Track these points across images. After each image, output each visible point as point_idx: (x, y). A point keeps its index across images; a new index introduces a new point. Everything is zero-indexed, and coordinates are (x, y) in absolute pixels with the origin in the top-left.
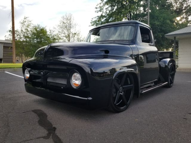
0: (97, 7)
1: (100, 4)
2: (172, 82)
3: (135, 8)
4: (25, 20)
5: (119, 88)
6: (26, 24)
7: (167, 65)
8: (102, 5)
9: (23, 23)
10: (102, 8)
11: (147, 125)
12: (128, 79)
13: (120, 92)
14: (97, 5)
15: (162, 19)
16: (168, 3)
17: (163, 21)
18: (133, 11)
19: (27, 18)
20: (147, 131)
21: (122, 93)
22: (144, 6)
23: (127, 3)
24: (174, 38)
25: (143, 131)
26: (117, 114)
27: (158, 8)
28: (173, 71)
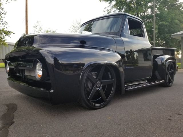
0: (105, 10)
1: (108, 7)
2: (171, 81)
3: (142, 10)
4: (37, 24)
5: (96, 82)
6: (38, 27)
7: (164, 62)
8: (110, 8)
9: (35, 27)
10: (110, 11)
11: (119, 124)
12: (109, 73)
13: (96, 87)
14: (105, 9)
15: (170, 19)
16: (177, 4)
17: (171, 21)
18: (141, 13)
19: (39, 22)
20: (114, 131)
21: (100, 88)
22: (152, 8)
23: (134, 6)
24: (181, 37)
25: (109, 131)
26: (92, 111)
27: (166, 10)
28: (173, 69)
